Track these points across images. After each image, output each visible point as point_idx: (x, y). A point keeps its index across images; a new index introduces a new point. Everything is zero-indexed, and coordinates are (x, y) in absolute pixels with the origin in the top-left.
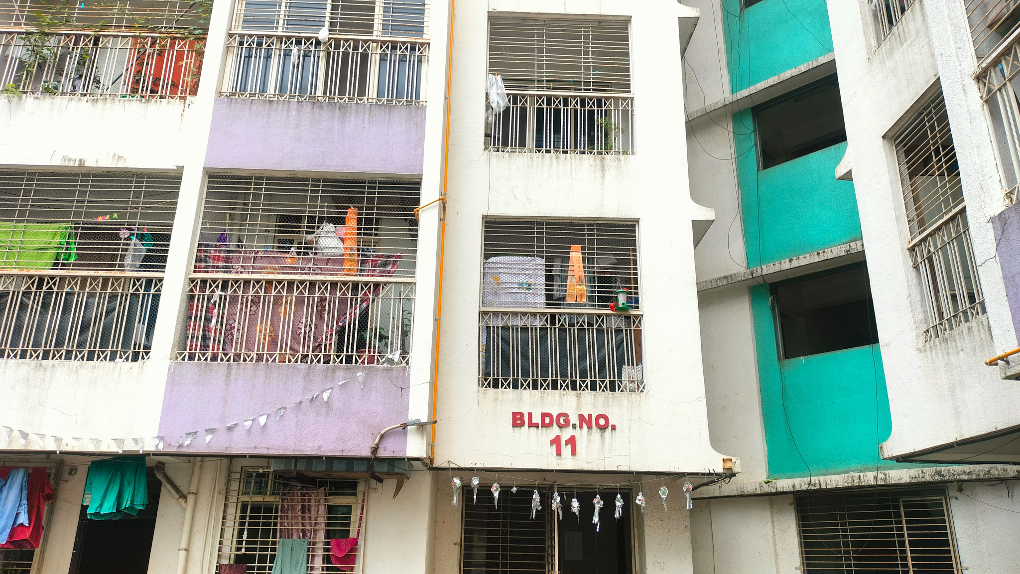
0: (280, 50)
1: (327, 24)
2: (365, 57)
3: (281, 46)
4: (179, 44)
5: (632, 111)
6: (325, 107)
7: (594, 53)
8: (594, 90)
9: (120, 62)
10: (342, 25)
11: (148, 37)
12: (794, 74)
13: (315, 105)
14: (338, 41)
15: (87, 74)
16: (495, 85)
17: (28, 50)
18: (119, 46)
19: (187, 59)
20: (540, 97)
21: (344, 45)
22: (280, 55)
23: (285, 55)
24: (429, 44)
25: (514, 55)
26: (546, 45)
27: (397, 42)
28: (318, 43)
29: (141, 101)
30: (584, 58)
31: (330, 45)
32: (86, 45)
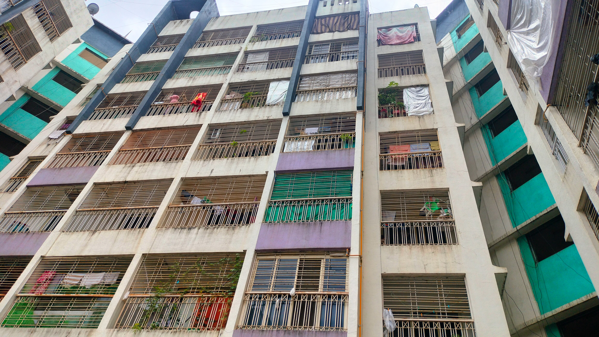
0: (270, 301)
1: (295, 286)
2: (314, 303)
3: (270, 299)
4: (220, 299)
5: (474, 330)
6: (291, 334)
7: (445, 295)
8: (448, 317)
9: (191, 309)
10: (302, 286)
11: (206, 297)
12: (579, 303)
13: (286, 332)
14: (300, 295)
15: (174, 317)
16: (388, 316)
17: (149, 306)
18: (191, 302)
19: (223, 308)
20: (415, 322)
21: (303, 297)
22: (270, 304)
23: (272, 304)
24: (348, 295)
25: (398, 297)
26: (416, 291)
27: (331, 295)
28: (290, 296)
29: (198, 332)
30: (440, 298)
31: (296, 297)
32: (176, 302)
